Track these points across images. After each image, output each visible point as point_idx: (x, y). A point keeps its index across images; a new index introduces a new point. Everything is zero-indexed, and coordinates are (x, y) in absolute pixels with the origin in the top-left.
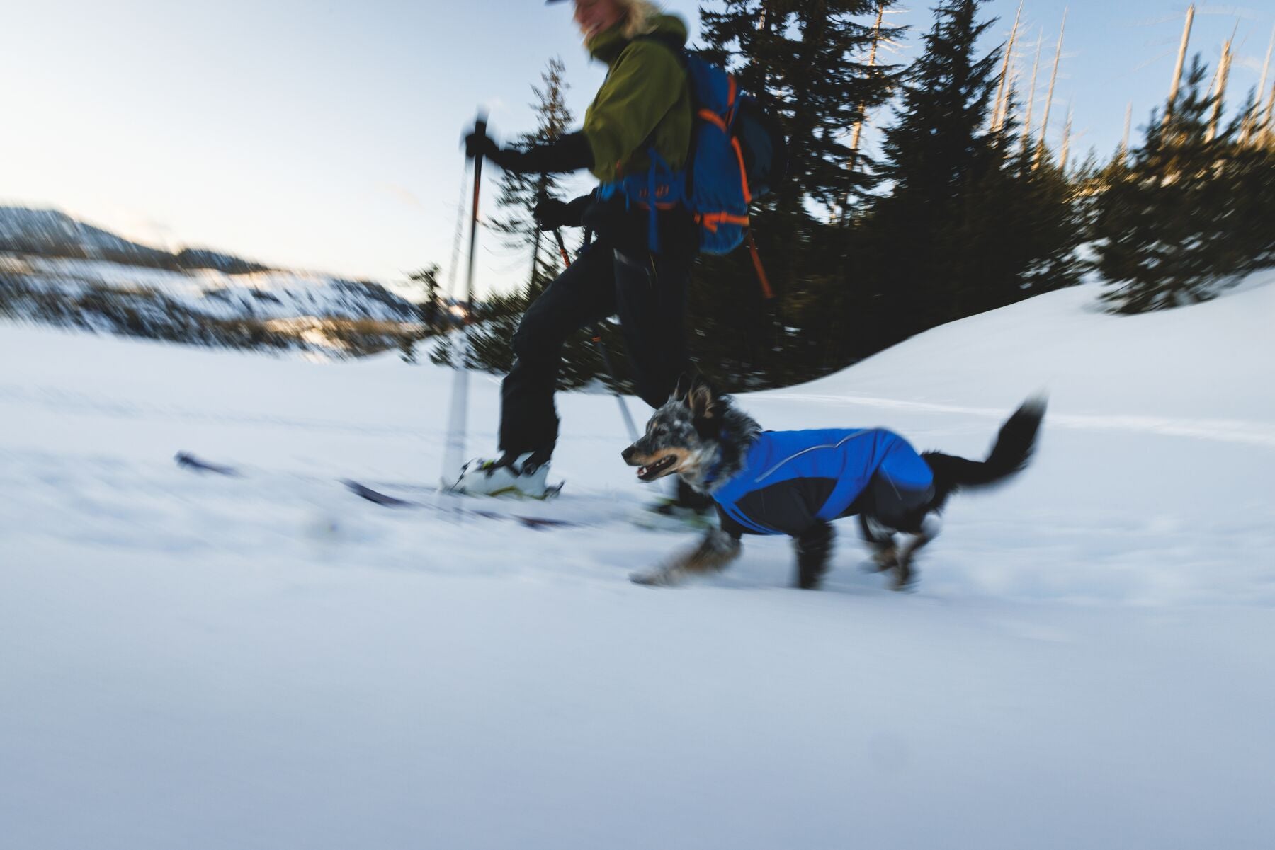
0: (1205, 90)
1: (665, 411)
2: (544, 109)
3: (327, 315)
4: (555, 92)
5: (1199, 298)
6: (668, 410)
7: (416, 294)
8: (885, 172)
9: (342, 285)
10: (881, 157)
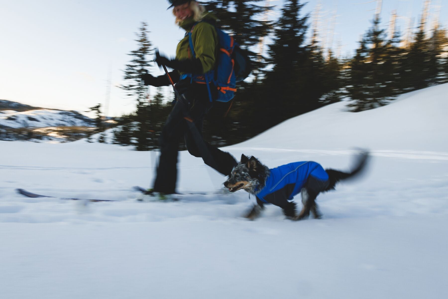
0: (380, 27)
1: (238, 168)
2: (141, 41)
3: (58, 125)
4: (144, 34)
5: (382, 105)
6: (240, 168)
7: (93, 115)
8: (269, 61)
9: (63, 113)
10: (267, 56)
